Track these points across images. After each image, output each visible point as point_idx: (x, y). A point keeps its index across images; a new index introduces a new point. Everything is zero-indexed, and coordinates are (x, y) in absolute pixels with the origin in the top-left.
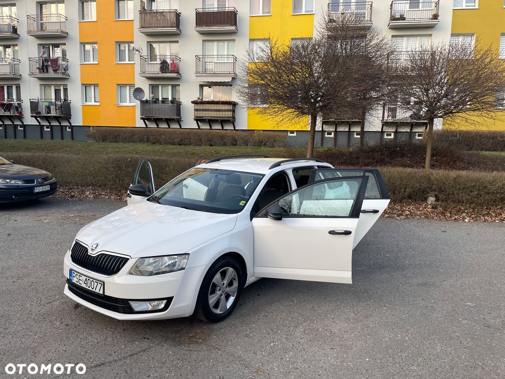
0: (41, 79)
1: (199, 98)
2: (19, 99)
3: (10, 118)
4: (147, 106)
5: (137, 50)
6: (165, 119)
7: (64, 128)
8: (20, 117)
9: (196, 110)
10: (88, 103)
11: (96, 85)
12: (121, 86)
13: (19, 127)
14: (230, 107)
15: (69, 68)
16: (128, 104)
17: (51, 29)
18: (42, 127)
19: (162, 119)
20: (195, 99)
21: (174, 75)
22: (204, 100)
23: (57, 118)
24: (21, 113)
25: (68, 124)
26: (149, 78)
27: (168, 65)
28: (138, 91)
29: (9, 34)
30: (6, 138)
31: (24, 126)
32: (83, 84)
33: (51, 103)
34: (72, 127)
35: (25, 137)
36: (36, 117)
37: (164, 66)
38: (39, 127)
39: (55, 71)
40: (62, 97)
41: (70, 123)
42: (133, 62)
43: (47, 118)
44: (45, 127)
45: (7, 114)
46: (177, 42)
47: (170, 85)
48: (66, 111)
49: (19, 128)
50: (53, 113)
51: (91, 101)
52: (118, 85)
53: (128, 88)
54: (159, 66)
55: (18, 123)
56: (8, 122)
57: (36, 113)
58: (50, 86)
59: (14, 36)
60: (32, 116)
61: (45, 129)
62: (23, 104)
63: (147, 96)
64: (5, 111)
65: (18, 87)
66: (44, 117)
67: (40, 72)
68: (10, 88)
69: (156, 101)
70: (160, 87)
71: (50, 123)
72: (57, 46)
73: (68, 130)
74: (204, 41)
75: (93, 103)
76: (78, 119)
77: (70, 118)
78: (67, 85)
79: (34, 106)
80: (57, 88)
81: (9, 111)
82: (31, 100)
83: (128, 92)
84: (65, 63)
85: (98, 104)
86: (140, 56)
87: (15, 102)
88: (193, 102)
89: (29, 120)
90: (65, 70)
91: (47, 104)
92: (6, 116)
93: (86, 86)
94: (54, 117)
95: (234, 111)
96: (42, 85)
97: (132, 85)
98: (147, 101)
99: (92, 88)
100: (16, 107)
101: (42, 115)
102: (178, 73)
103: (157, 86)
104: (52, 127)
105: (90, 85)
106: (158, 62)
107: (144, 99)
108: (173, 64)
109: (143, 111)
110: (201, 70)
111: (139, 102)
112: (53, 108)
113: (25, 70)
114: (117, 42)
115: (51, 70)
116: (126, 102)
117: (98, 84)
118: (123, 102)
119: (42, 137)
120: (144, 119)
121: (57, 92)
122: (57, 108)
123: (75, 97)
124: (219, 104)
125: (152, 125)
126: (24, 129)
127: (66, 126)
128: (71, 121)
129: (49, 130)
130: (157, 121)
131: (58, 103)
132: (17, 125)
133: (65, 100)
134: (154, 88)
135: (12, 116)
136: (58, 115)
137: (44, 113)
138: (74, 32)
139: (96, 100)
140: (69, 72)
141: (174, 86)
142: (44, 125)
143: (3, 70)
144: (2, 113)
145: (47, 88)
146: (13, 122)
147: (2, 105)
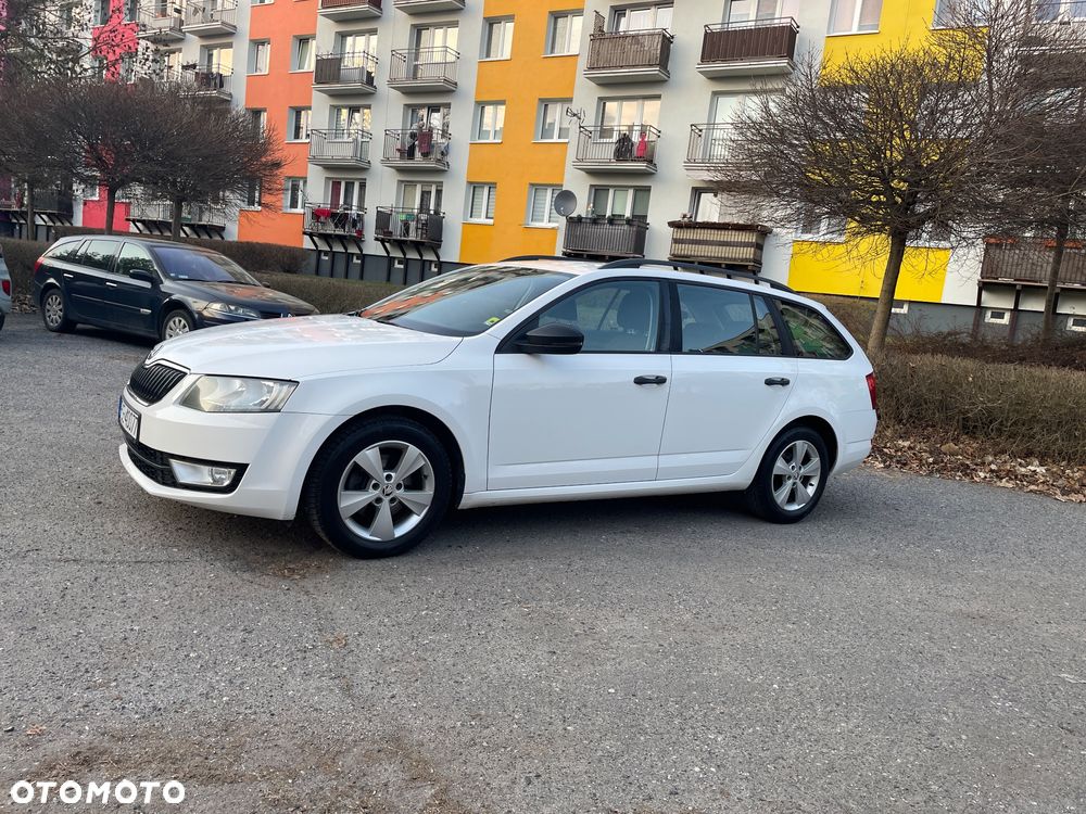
0: (400, 170)
1: (685, 216)
2: (361, 207)
3: (342, 239)
4: (579, 230)
5: (575, 115)
6: (610, 257)
7: (427, 264)
8: (358, 240)
9: (676, 241)
10: (475, 220)
11: (492, 186)
12: (537, 187)
13: (355, 258)
14: (751, 238)
15: (450, 151)
16: (545, 224)
17: (428, 76)
18: (391, 260)
19: (603, 256)
20: (677, 218)
21: (641, 166)
22: (699, 220)
23: (417, 246)
24: (360, 232)
25: (434, 258)
26: (592, 173)
27: (632, 145)
28: (565, 197)
29: (358, 85)
30: (332, 276)
31: (363, 257)
32: (470, 183)
33: (410, 215)
34: (440, 264)
35: (362, 278)
36: (383, 241)
37: (624, 148)
38: (386, 261)
39: (425, 155)
40: (432, 207)
41: (438, 257)
42: (566, 140)
43: (402, 245)
44: (396, 262)
45: (340, 232)
46: (658, 97)
47: (631, 187)
48: (433, 232)
49: (355, 260)
50: (412, 237)
51: (480, 217)
52: (532, 185)
53: (549, 192)
54: (614, 147)
55: (353, 250)
56: (338, 248)
57: (384, 233)
58: (413, 184)
59: (369, 89)
60: (377, 239)
61: (397, 265)
62: (366, 217)
63: (582, 208)
64: (336, 227)
65: (363, 186)
66: (395, 241)
67: (402, 158)
68: (350, 185)
69: (596, 220)
70: (611, 191)
71: (404, 254)
72: (434, 108)
73: (434, 269)
74: (716, 94)
75: (483, 220)
76: (451, 251)
77: (440, 246)
78: (442, 183)
79: (383, 219)
80: (426, 189)
81: (343, 227)
82: (379, 209)
83: (548, 197)
84: (444, 140)
85: (491, 221)
86: (580, 127)
88: (672, 224)
89: (373, 247)
90: (442, 153)
91: (404, 217)
92: (337, 236)
93: (475, 186)
94: (412, 242)
95: (759, 247)
96: (402, 181)
97: (554, 186)
98: (580, 219)
99: (486, 189)
100: (354, 220)
101: (393, 238)
102: (651, 162)
103: (606, 189)
104: (407, 261)
105: (482, 185)
107: (574, 215)
108: (644, 144)
109: (570, 238)
110: (699, 155)
111: (563, 220)
112: (413, 225)
113: (375, 155)
114: (541, 100)
115: (418, 154)
116: (542, 221)
117: (496, 184)
118: (536, 220)
119: (388, 280)
121: (425, 195)
122: (420, 226)
123: (453, 207)
124: (728, 229)
126: (363, 262)
127: (431, 262)
128: (441, 252)
129: (402, 266)
131: (424, 217)
132: (353, 254)
133: (437, 212)
134: (598, 193)
136: (419, 239)
137: (397, 236)
138: (468, 82)
139: (489, 215)
140: (448, 159)
141: (637, 190)
142: (394, 258)
143: (342, 152)
144: (330, 229)
145: (409, 189)
146: (346, 249)
147: (333, 215)
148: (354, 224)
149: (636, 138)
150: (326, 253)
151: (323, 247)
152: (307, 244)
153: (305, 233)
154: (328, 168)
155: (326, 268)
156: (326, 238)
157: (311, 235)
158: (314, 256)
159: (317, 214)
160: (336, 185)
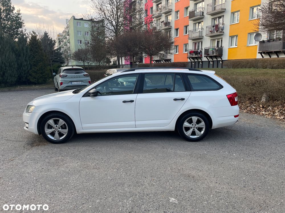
0: (211, 37)
2: (202, 49)
3: (196, 58)
4: (264, 45)
5: (260, 10)
6: (274, 52)
8: (201, 58)
10: (232, 47)
11: (237, 36)
12: (251, 34)
15: (224, 28)
16: (254, 44)
17: (218, 8)
18: (209, 62)
19: (272, 52)
23: (216, 57)
24: (201, 55)
28: (258, 35)
29: (199, 16)
31: (202, 62)
32: (230, 36)
33: (214, 48)
34: (222, 61)
35: (202, 67)
36: (207, 57)
39: (217, 31)
42: (259, 18)
43: (211, 57)
44: (211, 62)
45: (196, 56)
48: (220, 52)
49: (200, 63)
50: (214, 54)
52: (249, 33)
53: (254, 35)
55: (200, 60)
56: (196, 60)
57: (207, 55)
58: (215, 40)
59: (202, 17)
60: (205, 57)
63: (264, 38)
65: (202, 43)
67: (211, 33)
68: (199, 43)
70: (275, 31)
71: (213, 59)
72: (220, 18)
75: (235, 46)
76: (225, 57)
77: (222, 56)
78: (222, 38)
79: (207, 51)
80: (218, 40)
81: (197, 55)
82: (205, 48)
84: (222, 26)
85: (237, 46)
87: (199, 51)
89: (204, 59)
90: (222, 30)
91: (212, 49)
93: (232, 37)
94: (214, 56)
96: (212, 40)
97: (256, 33)
98: (263, 42)
99: (235, 37)
101: (210, 55)
104: (213, 62)
107: (261, 40)
109: (260, 48)
111: (258, 43)
112: (214, 51)
113: (204, 34)
114: (251, 7)
115: (215, 31)
116: (253, 43)
117: (238, 35)
118: (251, 44)
119: (209, 67)
120: (261, 53)
121: (218, 42)
122: (216, 51)
123: (226, 44)
125: (266, 57)
127: (220, 61)
128: (222, 58)
129: (212, 63)
130: (269, 53)
131: (217, 49)
132: (200, 61)
133: (221, 46)
134: (271, 32)
136: (216, 55)
139: (236, 45)
140: (224, 31)
142: (210, 61)
143: (196, 35)
144: (194, 56)
145: (214, 41)
146: (198, 60)
147: (194, 52)
148: (199, 53)
150: (193, 62)
151: (193, 60)
152: (189, 60)
154: (193, 40)
155: (193, 66)
156: (193, 58)
157: (189, 58)
158: (191, 63)
159: (191, 52)
160: (196, 44)
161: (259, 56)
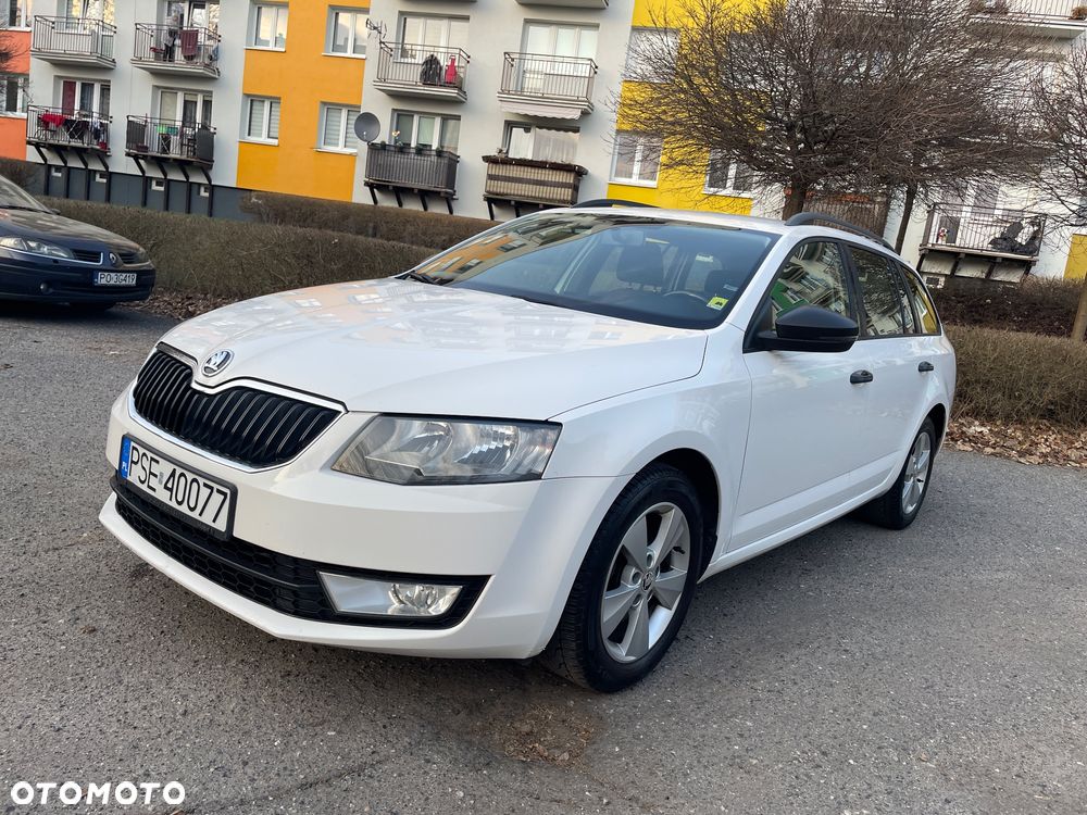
0: (156, 73)
1: (501, 151)
2: (104, 113)
3: (80, 153)
4: (382, 158)
5: (375, 28)
6: (420, 190)
7: (195, 188)
8: (103, 154)
9: (491, 177)
10: (252, 139)
11: (274, 101)
12: (331, 107)
13: (98, 176)
14: (569, 178)
15: (221, 56)
16: (340, 149)
18: (147, 181)
19: (413, 189)
20: (493, 153)
21: (452, 92)
22: (511, 156)
23: (182, 165)
24: (105, 145)
25: (204, 181)
26: (395, 95)
27: (441, 68)
28: (367, 121)
30: (67, 197)
31: (109, 175)
32: (247, 95)
33: (172, 128)
34: (212, 188)
35: (108, 199)
36: (136, 158)
37: (431, 69)
38: (141, 181)
39: (190, 58)
40: (199, 118)
41: (209, 180)
42: (363, 56)
43: (161, 162)
44: (154, 183)
45: (76, 143)
46: (466, 18)
47: (438, 115)
48: (202, 150)
49: (98, 179)
50: (175, 153)
51: (260, 135)
52: (324, 103)
53: (344, 113)
54: (420, 69)
55: (96, 166)
56: (75, 163)
57: (138, 148)
58: (174, 92)
60: (128, 155)
61: (154, 187)
62: (111, 127)
63: (385, 134)
64: (72, 136)
65: (105, 90)
66: (153, 157)
67: (157, 58)
68: (87, 88)
69: (403, 149)
70: (416, 118)
71: (165, 174)
72: (198, 4)
73: (204, 194)
74: (527, 22)
75: (264, 139)
76: (226, 173)
77: (211, 167)
78: (211, 92)
79: (136, 131)
80: (189, 98)
81: (81, 138)
82: (131, 119)
83: (343, 120)
84: (211, 42)
85: (275, 142)
86: (381, 42)
87: (95, 120)
88: (487, 159)
89: (122, 163)
90: (211, 58)
91: (163, 130)
92: (74, 148)
93: (253, 100)
94: (175, 160)
95: (576, 188)
96: (158, 87)
97: (352, 108)
98: (384, 146)
99: (267, 105)
100: (96, 129)
101: (149, 154)
102: (460, 89)
103: (410, 115)
104: (168, 183)
105: (262, 99)
106: (420, 59)
107: (377, 141)
108: (452, 67)
109: (372, 166)
110: (512, 87)
111: (364, 146)
112: (175, 140)
113: (123, 52)
114: (332, 7)
116: (337, 145)
117: (279, 98)
118: (329, 144)
119: (144, 204)
120: (371, 186)
121: (189, 106)
122: (185, 142)
123: (227, 122)
124: (545, 168)
125: (388, 203)
126: (109, 182)
127: (200, 185)
128: (212, 174)
129: (162, 189)
130: (400, 193)
131: (189, 131)
132: (95, 171)
133: (205, 127)
134: (401, 118)
135: (85, 150)
136: (184, 157)
137: (155, 151)
139: (271, 134)
140: (220, 65)
141: (445, 118)
142: (151, 178)
143: (78, 46)
144: (64, 139)
145: (168, 99)
146: (86, 164)
147: (67, 123)
148: (97, 134)
149: (444, 62)
150: (58, 169)
151: (55, 160)
152: (32, 155)
153: (29, 143)
154: (57, 64)
155: (59, 186)
156: (59, 150)
157: (37, 146)
158: (43, 171)
159: (45, 121)
160: (69, 87)
161: (361, 196)
